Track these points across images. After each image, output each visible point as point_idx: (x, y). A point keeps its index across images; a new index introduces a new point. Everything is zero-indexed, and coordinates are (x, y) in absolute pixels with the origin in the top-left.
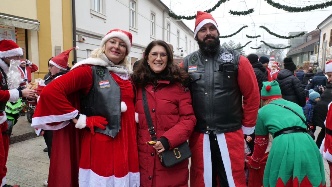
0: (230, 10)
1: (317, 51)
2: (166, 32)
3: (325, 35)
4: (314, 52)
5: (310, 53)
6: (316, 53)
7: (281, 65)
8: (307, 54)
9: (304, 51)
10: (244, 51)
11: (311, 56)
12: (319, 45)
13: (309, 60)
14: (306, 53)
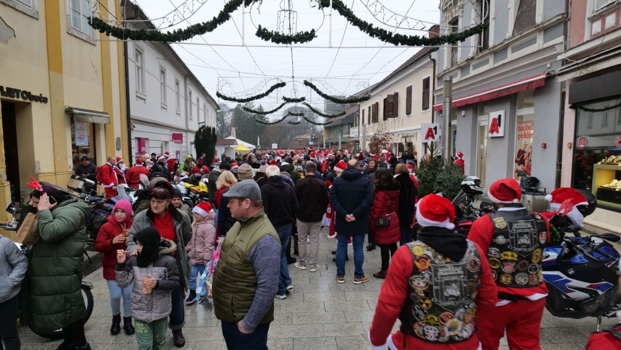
0: (284, 97)
1: (357, 124)
2: (188, 102)
3: (363, 111)
4: (354, 125)
5: (350, 125)
6: (356, 126)
7: (317, 138)
8: (347, 126)
9: (344, 123)
10: (267, 118)
11: (351, 128)
12: (359, 116)
13: (349, 134)
14: (345, 124)
